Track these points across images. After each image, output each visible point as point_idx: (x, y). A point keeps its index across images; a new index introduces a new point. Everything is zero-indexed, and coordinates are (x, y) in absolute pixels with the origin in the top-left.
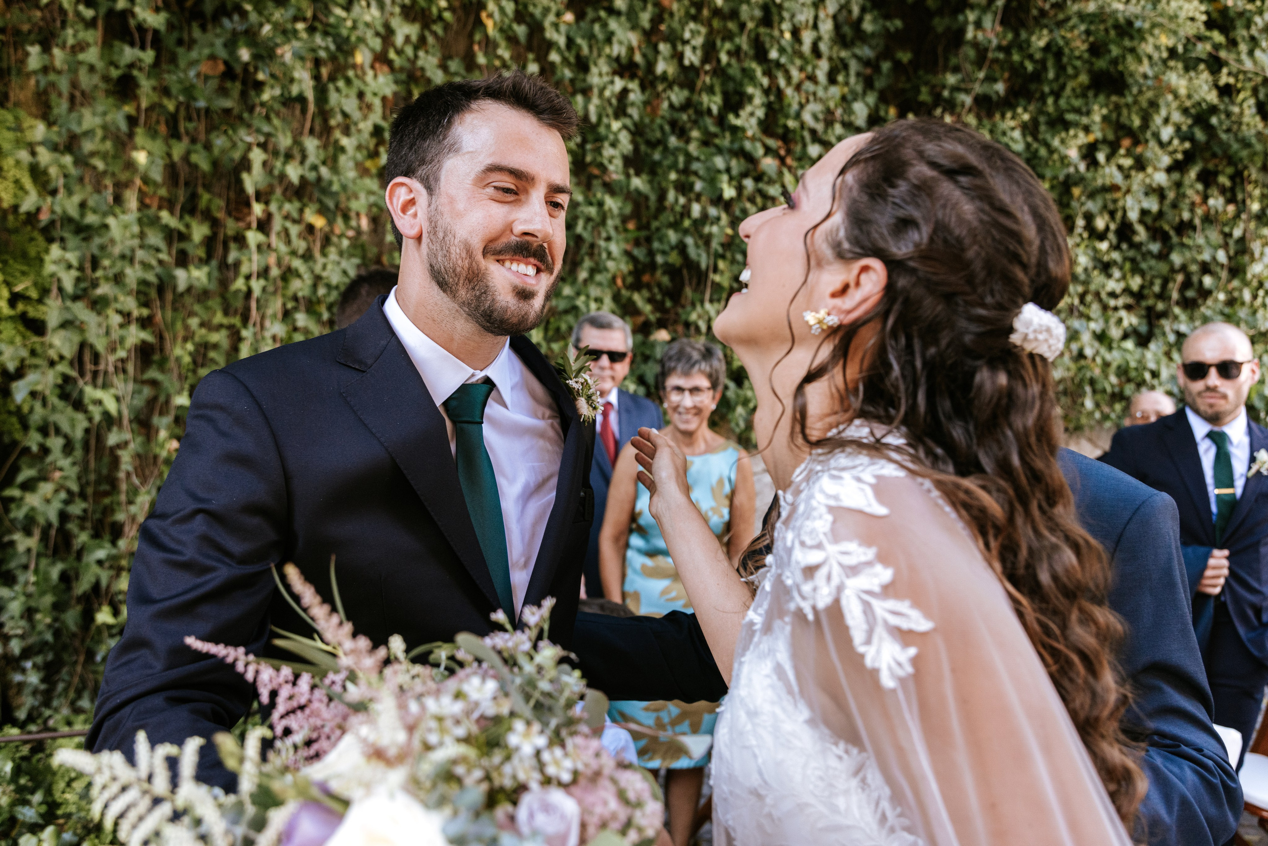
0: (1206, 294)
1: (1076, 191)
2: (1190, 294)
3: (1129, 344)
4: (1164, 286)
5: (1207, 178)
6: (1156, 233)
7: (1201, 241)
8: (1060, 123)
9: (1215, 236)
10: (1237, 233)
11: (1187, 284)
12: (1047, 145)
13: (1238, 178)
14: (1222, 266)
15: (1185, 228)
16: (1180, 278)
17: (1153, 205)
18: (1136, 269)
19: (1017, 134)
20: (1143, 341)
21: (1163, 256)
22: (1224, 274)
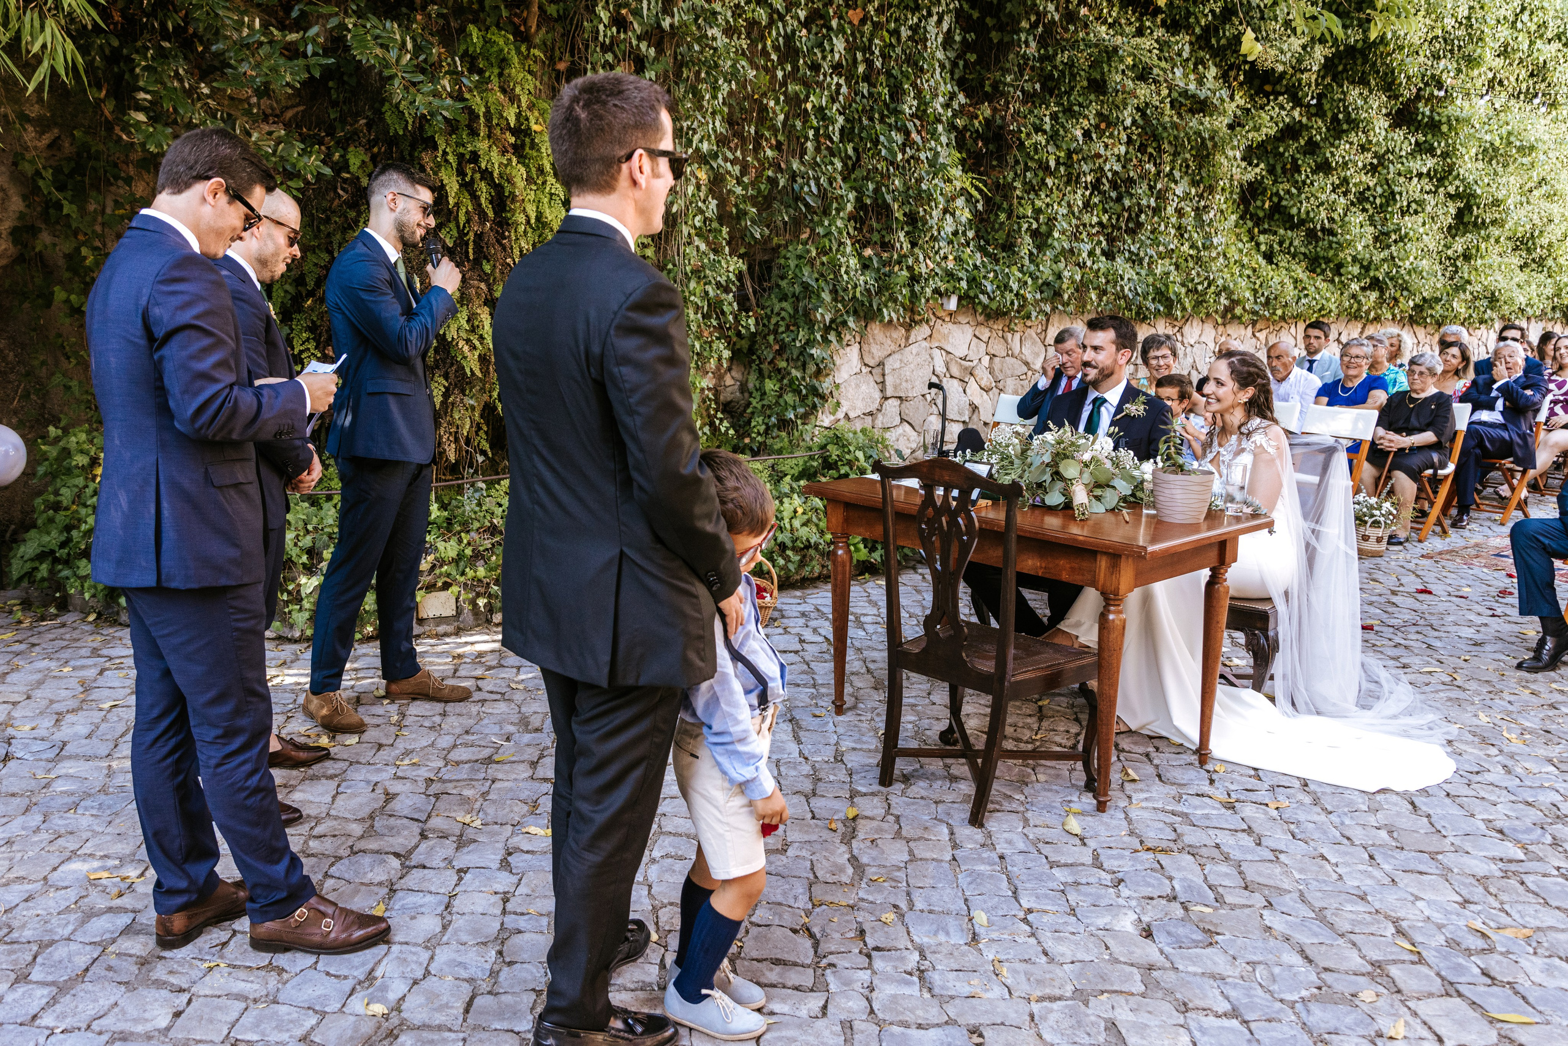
0: (1140, 225)
1: (1075, 157)
2: (1131, 225)
3: (1104, 259)
4: (1118, 220)
5: (1142, 149)
6: (1114, 185)
7: (1140, 191)
8: (1069, 112)
9: (1145, 187)
10: (1159, 186)
11: (1129, 219)
12: (1063, 127)
13: (1159, 149)
14: (1149, 206)
15: (1131, 181)
16: (1126, 215)
17: (1117, 167)
18: (1105, 211)
19: (1047, 119)
20: (1109, 255)
21: (1119, 199)
22: (1150, 213)
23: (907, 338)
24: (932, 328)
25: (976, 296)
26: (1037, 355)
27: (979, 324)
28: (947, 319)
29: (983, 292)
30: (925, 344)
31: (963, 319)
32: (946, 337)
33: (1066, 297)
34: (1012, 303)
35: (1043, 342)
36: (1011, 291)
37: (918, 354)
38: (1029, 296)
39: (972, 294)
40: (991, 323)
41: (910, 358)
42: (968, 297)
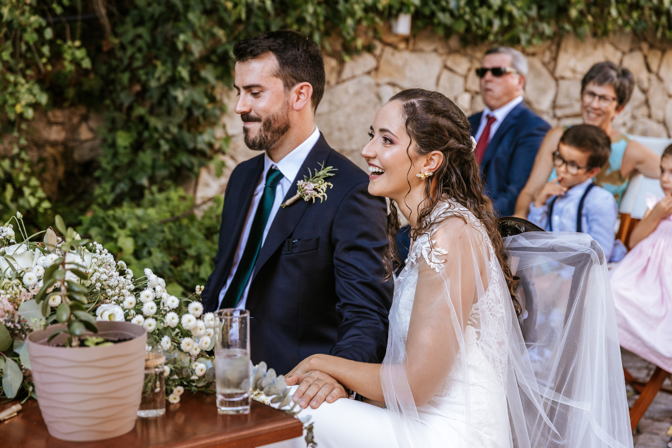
23: (340, 73)
24: (378, 58)
25: (433, 14)
26: (543, 91)
27: (451, 52)
28: (402, 46)
29: (444, 10)
30: (368, 80)
31: (422, 45)
32: (400, 70)
33: (574, 13)
34: (490, 23)
35: (552, 73)
36: (490, 7)
37: (357, 93)
38: (516, 12)
39: (427, 11)
40: (469, 51)
41: (345, 99)
42: (424, 16)
